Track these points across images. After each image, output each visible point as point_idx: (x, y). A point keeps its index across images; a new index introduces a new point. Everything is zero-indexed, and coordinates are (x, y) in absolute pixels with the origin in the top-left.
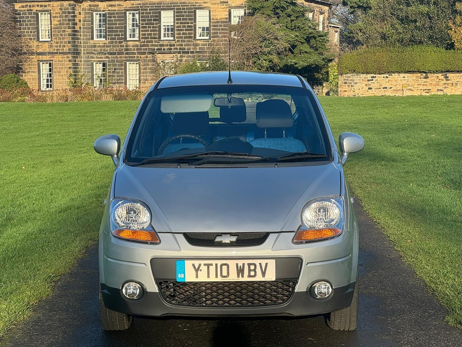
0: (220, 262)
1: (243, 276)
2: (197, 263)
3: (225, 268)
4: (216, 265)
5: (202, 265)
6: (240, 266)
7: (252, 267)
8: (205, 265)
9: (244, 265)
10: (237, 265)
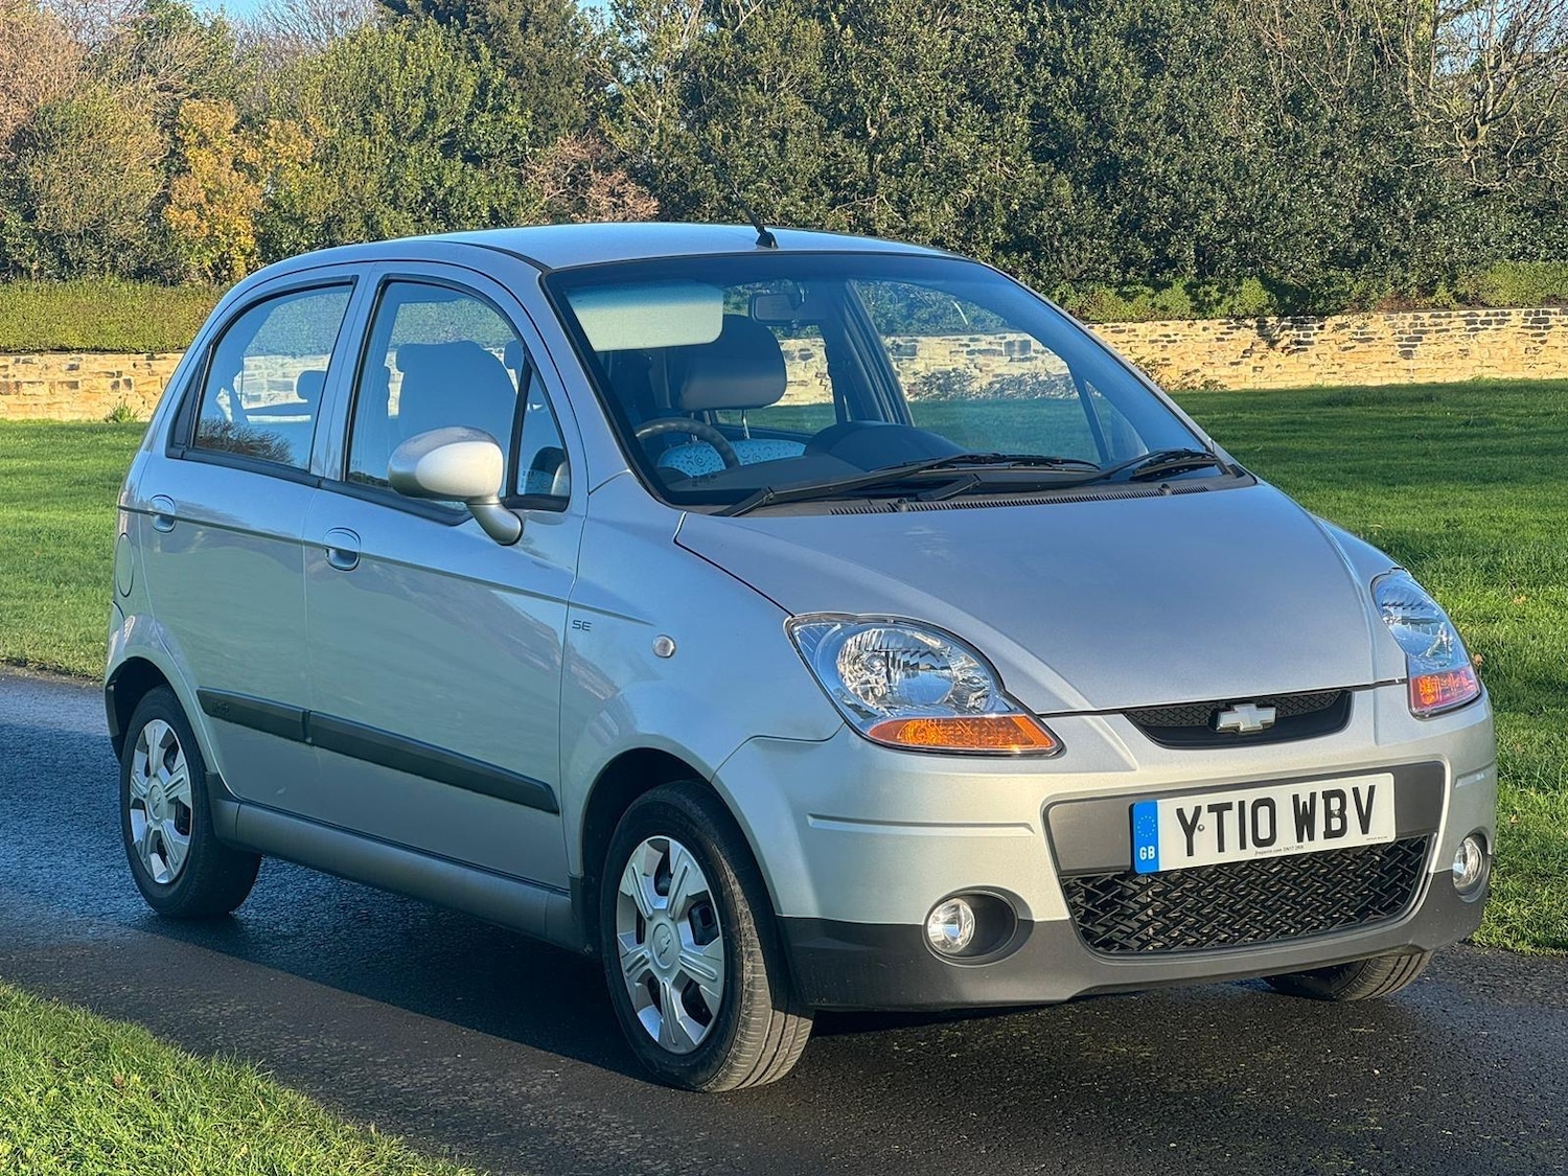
0: (1248, 797)
1: (1311, 838)
2: (1188, 804)
3: (1264, 812)
4: (1242, 804)
5: (1205, 810)
6: (1305, 803)
7: (1335, 803)
8: (1211, 808)
9: (1313, 796)
10: (1296, 798)
